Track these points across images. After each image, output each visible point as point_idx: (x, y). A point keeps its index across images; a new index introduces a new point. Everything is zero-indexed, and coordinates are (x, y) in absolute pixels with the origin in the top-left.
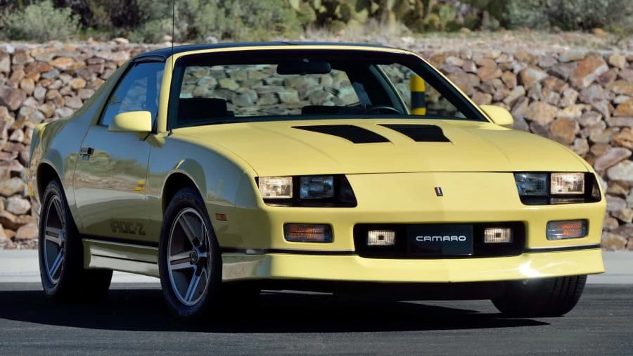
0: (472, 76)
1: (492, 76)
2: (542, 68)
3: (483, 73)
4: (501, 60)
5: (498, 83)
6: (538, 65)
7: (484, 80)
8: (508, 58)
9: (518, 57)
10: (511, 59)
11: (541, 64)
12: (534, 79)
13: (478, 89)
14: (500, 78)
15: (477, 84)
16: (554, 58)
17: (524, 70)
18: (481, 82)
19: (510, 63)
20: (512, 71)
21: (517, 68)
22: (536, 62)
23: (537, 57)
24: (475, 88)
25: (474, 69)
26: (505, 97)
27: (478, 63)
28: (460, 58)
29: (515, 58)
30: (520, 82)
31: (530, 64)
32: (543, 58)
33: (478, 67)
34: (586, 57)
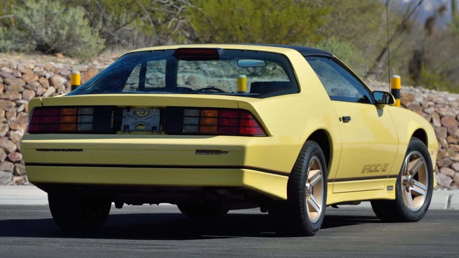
0: (20, 80)
1: (33, 80)
2: (63, 76)
3: (27, 78)
4: (36, 70)
5: (37, 84)
6: (59, 74)
7: (29, 82)
8: (41, 68)
9: (47, 69)
10: (42, 70)
11: (62, 73)
12: (59, 82)
13: (25, 88)
14: (38, 81)
15: (24, 84)
16: (69, 70)
17: (53, 76)
18: (27, 84)
19: (42, 72)
20: (45, 77)
21: (48, 75)
22: (58, 72)
23: (59, 69)
24: (24, 87)
25: (20, 75)
26: (44, 94)
27: (22, 71)
28: (10, 68)
29: (45, 69)
30: (51, 84)
31: (55, 72)
32: (63, 70)
33: (22, 74)
34: (88, 69)
